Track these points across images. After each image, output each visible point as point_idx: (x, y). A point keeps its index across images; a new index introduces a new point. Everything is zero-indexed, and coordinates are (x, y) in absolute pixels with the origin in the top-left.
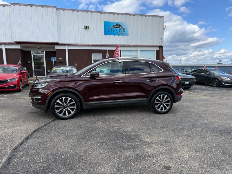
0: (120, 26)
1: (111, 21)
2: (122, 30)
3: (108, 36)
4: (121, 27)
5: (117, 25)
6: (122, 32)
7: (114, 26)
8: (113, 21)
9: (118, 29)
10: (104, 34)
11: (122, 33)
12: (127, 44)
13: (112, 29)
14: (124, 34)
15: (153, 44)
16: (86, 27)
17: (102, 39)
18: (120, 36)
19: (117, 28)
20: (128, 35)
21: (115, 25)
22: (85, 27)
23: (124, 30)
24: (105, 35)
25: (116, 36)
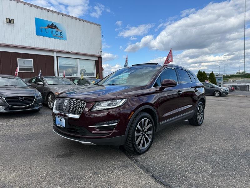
0: (56, 27)
1: (45, 18)
2: (59, 32)
3: (41, 37)
4: (58, 29)
5: (52, 25)
6: (59, 35)
7: (48, 25)
8: (47, 20)
9: (54, 30)
10: (36, 34)
11: (59, 37)
12: (65, 50)
13: (47, 30)
14: (62, 37)
15: (93, 53)
16: (10, 21)
17: (33, 39)
18: (56, 39)
19: (52, 30)
20: (66, 40)
21: (50, 25)
22: (8, 21)
23: (61, 33)
24: (37, 36)
25: (51, 38)
